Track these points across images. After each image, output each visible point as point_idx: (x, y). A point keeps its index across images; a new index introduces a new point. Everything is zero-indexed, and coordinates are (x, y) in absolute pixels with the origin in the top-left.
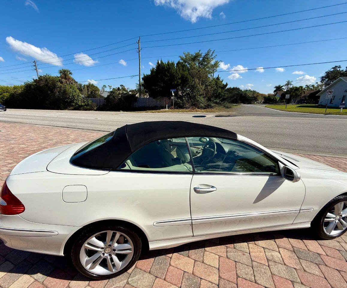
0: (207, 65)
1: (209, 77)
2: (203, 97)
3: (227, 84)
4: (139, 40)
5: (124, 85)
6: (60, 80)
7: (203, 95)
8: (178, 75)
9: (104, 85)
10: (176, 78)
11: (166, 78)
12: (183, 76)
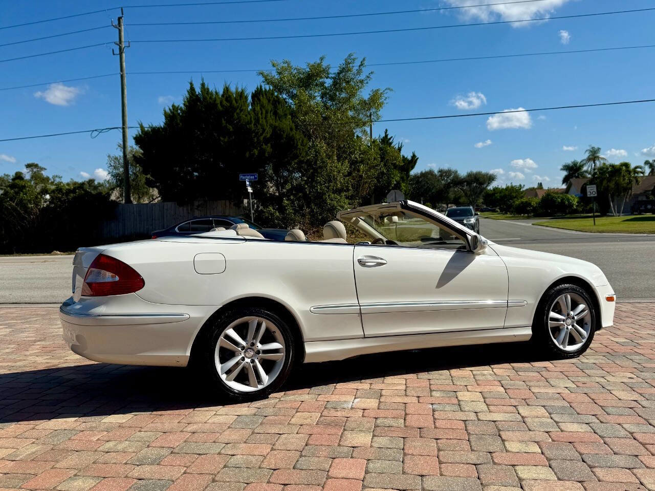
0: (347, 100)
1: (358, 136)
2: (347, 198)
3: (414, 156)
4: (119, 19)
7: (345, 191)
8: (264, 130)
10: (258, 139)
11: (222, 139)
12: (279, 132)
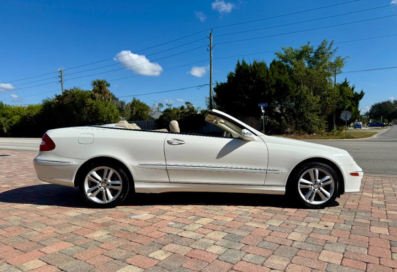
0: (322, 63)
2: (319, 115)
3: (362, 92)
4: (211, 34)
5: (191, 103)
6: (92, 95)
7: (317, 111)
8: (271, 81)
9: (160, 104)
10: (268, 86)
11: (250, 87)
12: (279, 82)
